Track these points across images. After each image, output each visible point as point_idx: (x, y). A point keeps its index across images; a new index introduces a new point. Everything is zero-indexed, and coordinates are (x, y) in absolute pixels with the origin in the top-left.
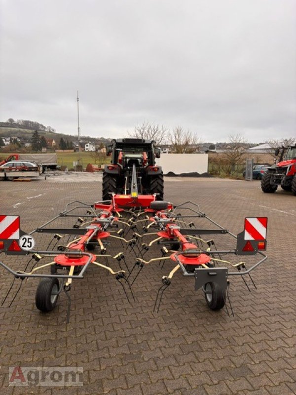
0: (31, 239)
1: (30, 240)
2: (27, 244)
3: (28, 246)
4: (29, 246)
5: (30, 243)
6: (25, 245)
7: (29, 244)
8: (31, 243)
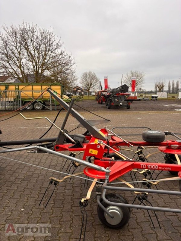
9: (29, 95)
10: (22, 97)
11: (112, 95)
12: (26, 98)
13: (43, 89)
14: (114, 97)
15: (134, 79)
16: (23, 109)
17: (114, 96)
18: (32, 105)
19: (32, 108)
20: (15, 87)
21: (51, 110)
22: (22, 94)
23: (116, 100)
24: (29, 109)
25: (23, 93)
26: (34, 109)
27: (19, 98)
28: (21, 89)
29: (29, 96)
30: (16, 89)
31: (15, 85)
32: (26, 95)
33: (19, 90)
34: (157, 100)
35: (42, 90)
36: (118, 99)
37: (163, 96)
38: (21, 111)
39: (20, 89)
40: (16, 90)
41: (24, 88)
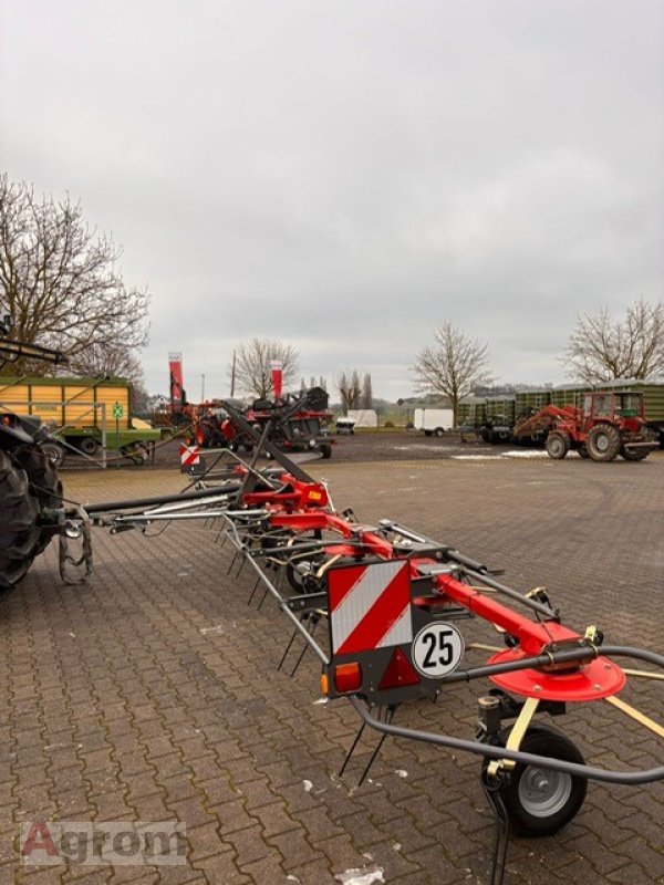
0: (450, 633)
1: (447, 639)
2: (438, 654)
3: (442, 661)
4: (446, 658)
5: (446, 650)
6: (431, 660)
7: (445, 653)
8: (450, 647)
11: (285, 419)
13: (67, 398)
14: (290, 423)
15: (276, 368)
17: (291, 419)
21: (104, 465)
23: (296, 431)
34: (352, 433)
35: (63, 399)
36: (301, 430)
37: (366, 422)
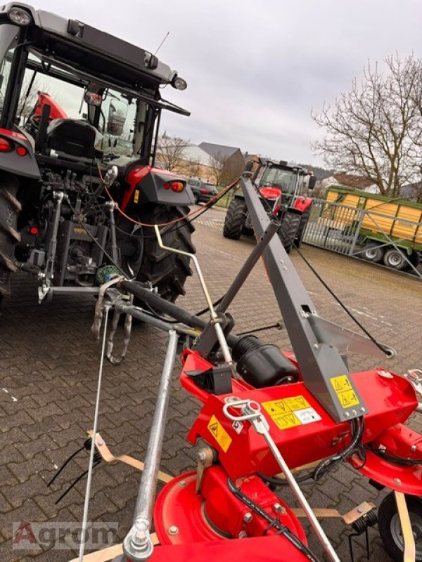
9: (380, 226)
10: (363, 227)
12: (374, 231)
16: (356, 255)
18: (380, 252)
19: (379, 259)
20: (359, 200)
22: (367, 221)
24: (371, 260)
25: (370, 217)
26: (381, 262)
27: (356, 227)
28: (370, 209)
29: (379, 229)
30: (359, 204)
31: (361, 196)
32: (374, 224)
33: (364, 208)
35: (420, 221)
38: (351, 257)
39: (367, 207)
40: (358, 207)
41: (376, 207)
